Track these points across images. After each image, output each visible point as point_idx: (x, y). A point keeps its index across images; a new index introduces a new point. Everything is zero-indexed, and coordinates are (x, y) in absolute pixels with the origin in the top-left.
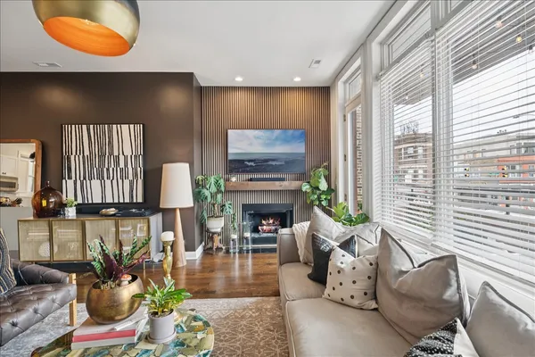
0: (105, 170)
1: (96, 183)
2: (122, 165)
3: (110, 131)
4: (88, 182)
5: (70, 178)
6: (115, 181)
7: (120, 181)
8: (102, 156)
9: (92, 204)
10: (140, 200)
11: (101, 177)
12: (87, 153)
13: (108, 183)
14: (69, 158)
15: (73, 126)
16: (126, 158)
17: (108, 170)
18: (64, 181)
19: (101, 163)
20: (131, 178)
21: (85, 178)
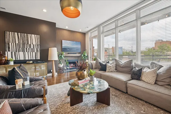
0: (25, 49)
1: (21, 53)
2: (32, 47)
3: (27, 36)
4: (18, 53)
5: (9, 51)
6: (29, 53)
7: (31, 53)
8: (24, 44)
9: (20, 60)
10: (39, 58)
11: (23, 51)
12: (17, 42)
13: (26, 53)
14: (9, 44)
15: (11, 32)
16: (34, 45)
17: (26, 49)
18: (6, 52)
19: (23, 46)
20: (35, 52)
21: (16, 51)
